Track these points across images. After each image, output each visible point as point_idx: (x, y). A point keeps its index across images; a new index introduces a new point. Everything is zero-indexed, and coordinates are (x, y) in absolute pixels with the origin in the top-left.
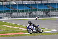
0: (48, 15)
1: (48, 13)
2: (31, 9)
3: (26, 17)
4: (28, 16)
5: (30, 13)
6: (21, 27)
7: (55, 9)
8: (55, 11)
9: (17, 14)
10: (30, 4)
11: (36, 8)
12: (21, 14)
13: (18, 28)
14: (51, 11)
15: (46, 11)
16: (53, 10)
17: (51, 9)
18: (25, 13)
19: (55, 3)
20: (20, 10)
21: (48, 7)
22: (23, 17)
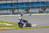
0: (28, 12)
1: (28, 11)
2: (14, 7)
3: (9, 14)
4: (11, 13)
5: (13, 11)
6: (5, 23)
7: (34, 7)
8: (34, 9)
9: (2, 12)
10: (13, 3)
11: (18, 7)
12: (5, 11)
13: (3, 23)
14: (30, 9)
15: (27, 9)
16: (32, 8)
17: (31, 7)
18: (9, 11)
19: (34, 2)
20: (5, 8)
21: (28, 5)
22: (7, 14)
